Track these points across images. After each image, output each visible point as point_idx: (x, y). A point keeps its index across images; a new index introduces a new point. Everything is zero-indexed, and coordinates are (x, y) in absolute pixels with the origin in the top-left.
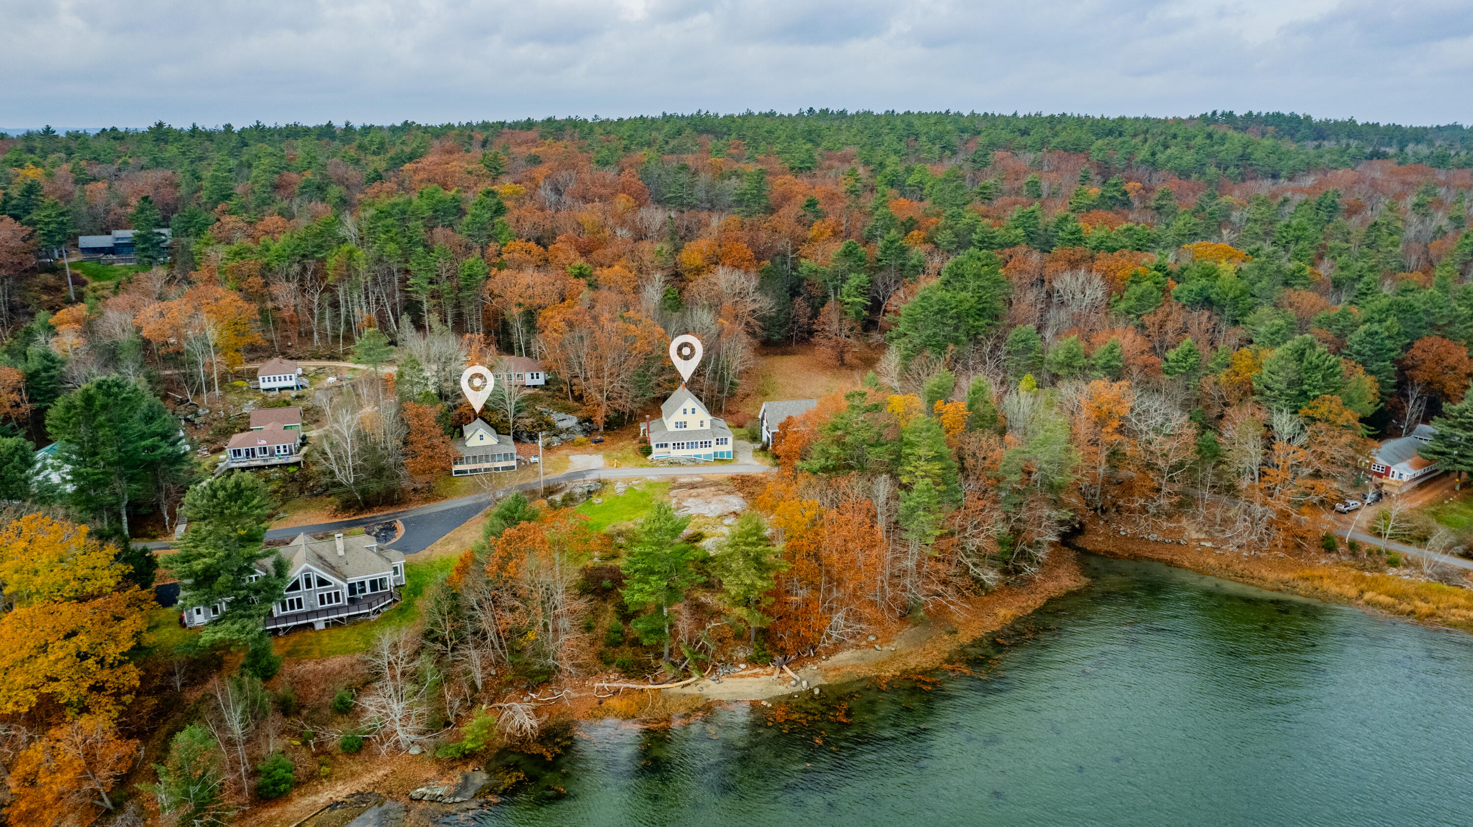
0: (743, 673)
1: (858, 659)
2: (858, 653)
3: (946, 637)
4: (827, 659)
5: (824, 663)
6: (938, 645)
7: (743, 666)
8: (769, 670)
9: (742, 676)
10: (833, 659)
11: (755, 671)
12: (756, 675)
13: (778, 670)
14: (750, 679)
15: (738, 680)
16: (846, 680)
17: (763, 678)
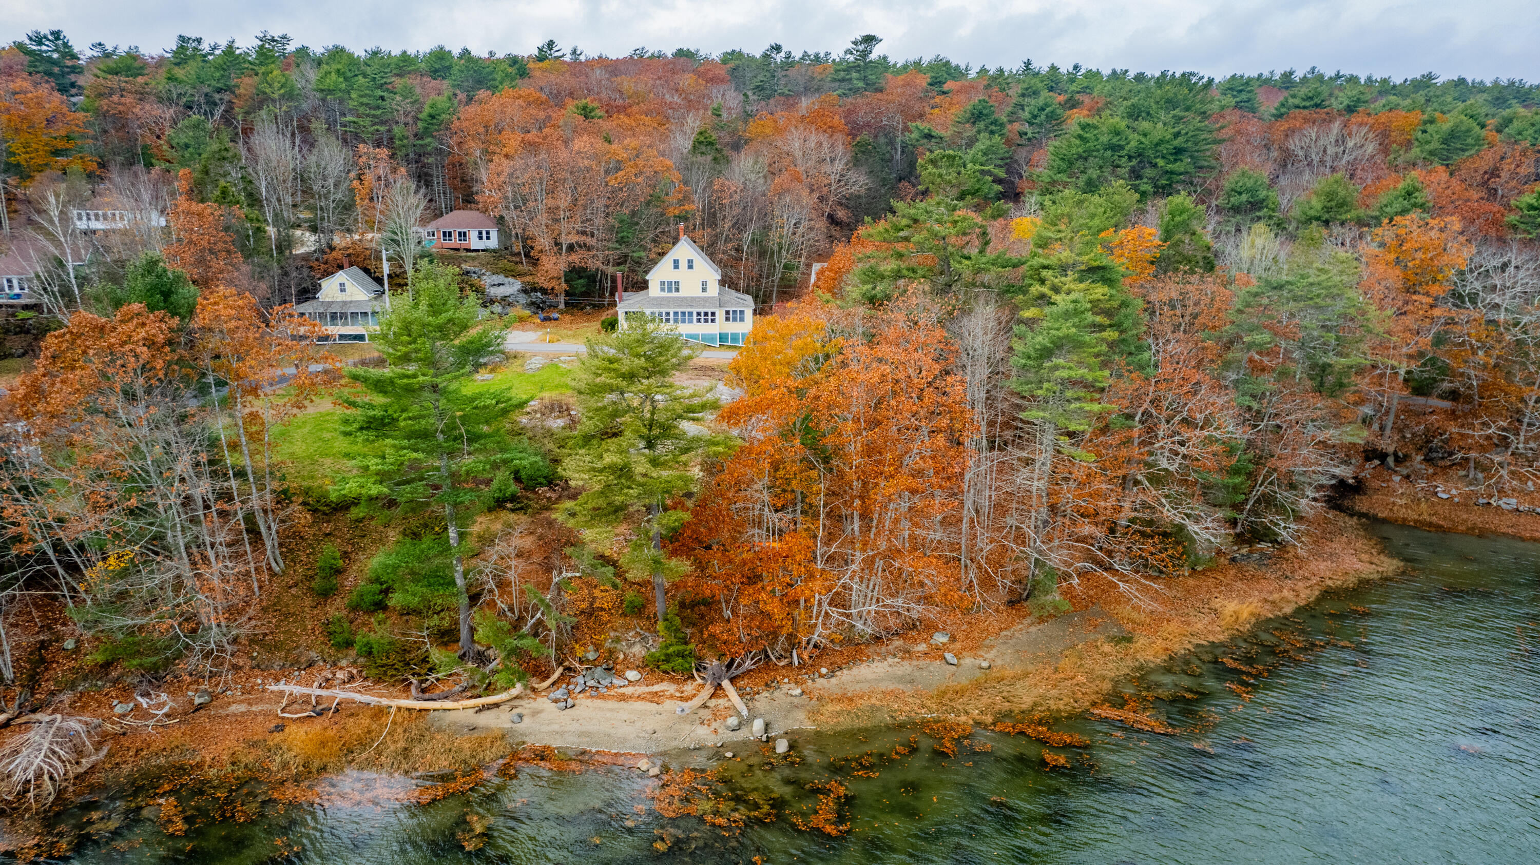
0: (629, 690)
1: (901, 679)
2: (906, 668)
3: (1107, 648)
4: (832, 673)
5: (821, 682)
6: (1088, 663)
7: (632, 675)
8: (689, 688)
9: (623, 698)
10: (845, 676)
11: (656, 688)
12: (656, 698)
13: (709, 690)
14: (639, 705)
15: (612, 704)
16: (860, 723)
17: (669, 705)
